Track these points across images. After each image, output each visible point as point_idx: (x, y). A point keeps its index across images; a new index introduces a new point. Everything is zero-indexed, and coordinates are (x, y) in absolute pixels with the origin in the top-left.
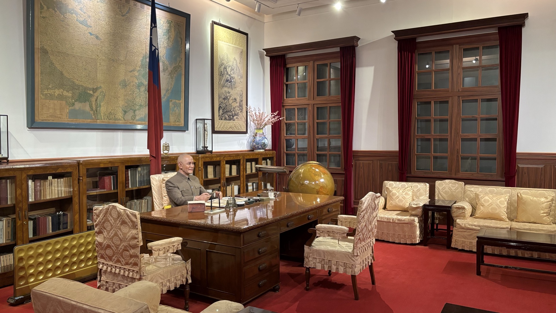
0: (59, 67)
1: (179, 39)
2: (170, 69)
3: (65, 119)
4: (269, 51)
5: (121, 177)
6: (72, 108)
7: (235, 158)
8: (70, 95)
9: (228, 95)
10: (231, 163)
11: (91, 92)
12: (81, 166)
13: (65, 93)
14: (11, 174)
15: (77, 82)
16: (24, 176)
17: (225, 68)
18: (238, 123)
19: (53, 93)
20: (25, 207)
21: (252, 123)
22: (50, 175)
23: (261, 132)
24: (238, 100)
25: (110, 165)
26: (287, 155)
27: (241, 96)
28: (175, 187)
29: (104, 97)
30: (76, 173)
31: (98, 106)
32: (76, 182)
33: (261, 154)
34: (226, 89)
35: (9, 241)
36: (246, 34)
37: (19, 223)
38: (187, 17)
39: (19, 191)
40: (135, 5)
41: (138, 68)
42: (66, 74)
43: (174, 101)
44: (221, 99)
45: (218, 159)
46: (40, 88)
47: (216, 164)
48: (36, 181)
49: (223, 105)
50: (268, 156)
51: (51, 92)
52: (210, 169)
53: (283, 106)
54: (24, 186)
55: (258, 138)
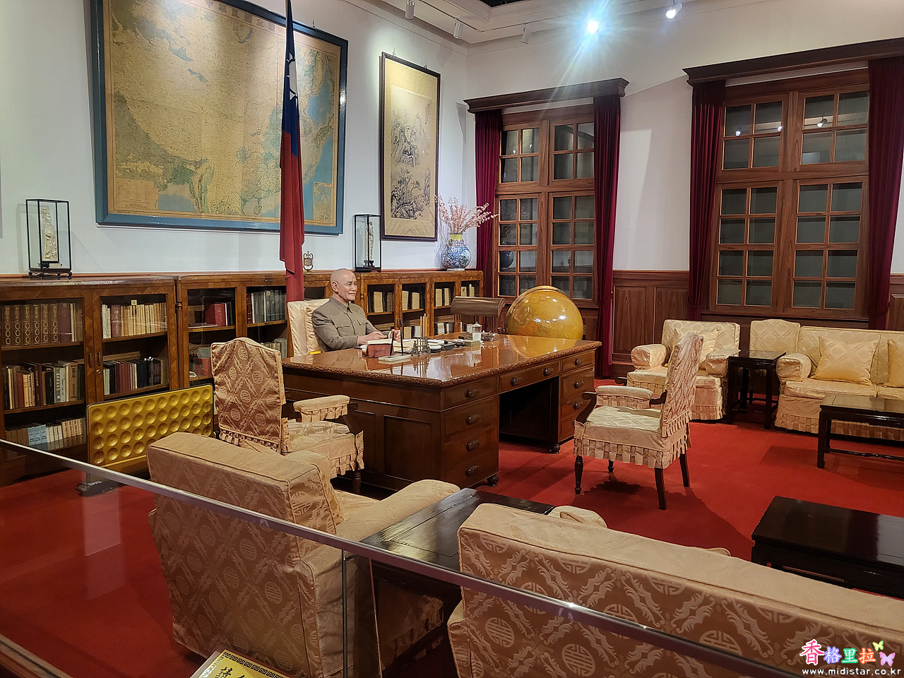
0: (143, 126)
1: (329, 82)
2: (315, 132)
3: (154, 212)
4: (474, 105)
5: (240, 305)
6: (164, 192)
7: (417, 281)
8: (161, 171)
9: (406, 175)
10: (410, 288)
11: (192, 168)
12: (179, 285)
13: (153, 169)
14: (76, 294)
15: (170, 151)
16: (96, 297)
17: (402, 131)
18: (421, 224)
19: (134, 168)
20: (98, 346)
21: (443, 224)
22: (134, 297)
23: (459, 238)
24: (422, 185)
25: (223, 286)
26: (502, 277)
27: (428, 177)
28: (327, 321)
29: (212, 176)
30: (171, 296)
31: (203, 190)
32: (173, 310)
33: (459, 275)
34: (403, 166)
35: (74, 400)
36: (438, 76)
37: (89, 371)
38: (342, 44)
39: (88, 322)
40: (260, 24)
41: (264, 130)
42: (153, 138)
43: (320, 184)
44: (395, 183)
45: (391, 281)
46: (115, 158)
47: (387, 290)
48: (113, 307)
49: (398, 193)
50: (471, 279)
51: (132, 165)
52: (378, 297)
53: (497, 196)
54: (96, 314)
55: (454, 249)
